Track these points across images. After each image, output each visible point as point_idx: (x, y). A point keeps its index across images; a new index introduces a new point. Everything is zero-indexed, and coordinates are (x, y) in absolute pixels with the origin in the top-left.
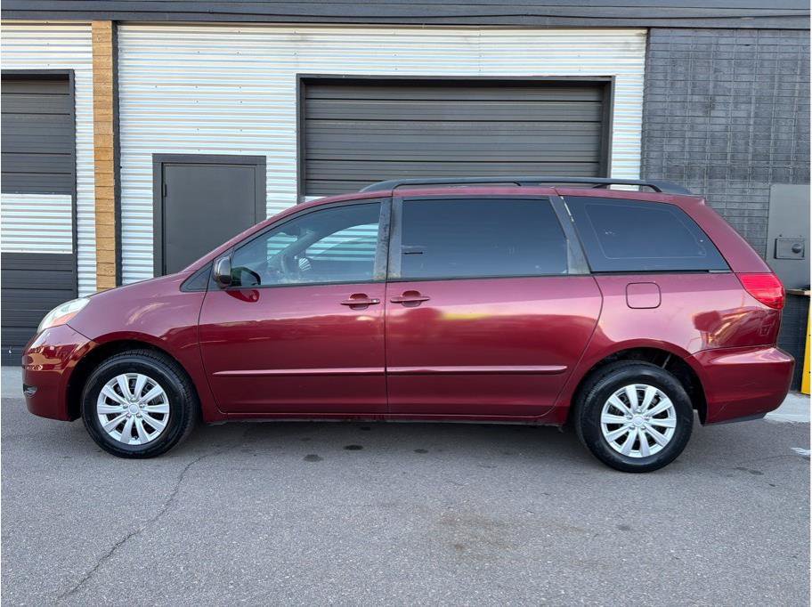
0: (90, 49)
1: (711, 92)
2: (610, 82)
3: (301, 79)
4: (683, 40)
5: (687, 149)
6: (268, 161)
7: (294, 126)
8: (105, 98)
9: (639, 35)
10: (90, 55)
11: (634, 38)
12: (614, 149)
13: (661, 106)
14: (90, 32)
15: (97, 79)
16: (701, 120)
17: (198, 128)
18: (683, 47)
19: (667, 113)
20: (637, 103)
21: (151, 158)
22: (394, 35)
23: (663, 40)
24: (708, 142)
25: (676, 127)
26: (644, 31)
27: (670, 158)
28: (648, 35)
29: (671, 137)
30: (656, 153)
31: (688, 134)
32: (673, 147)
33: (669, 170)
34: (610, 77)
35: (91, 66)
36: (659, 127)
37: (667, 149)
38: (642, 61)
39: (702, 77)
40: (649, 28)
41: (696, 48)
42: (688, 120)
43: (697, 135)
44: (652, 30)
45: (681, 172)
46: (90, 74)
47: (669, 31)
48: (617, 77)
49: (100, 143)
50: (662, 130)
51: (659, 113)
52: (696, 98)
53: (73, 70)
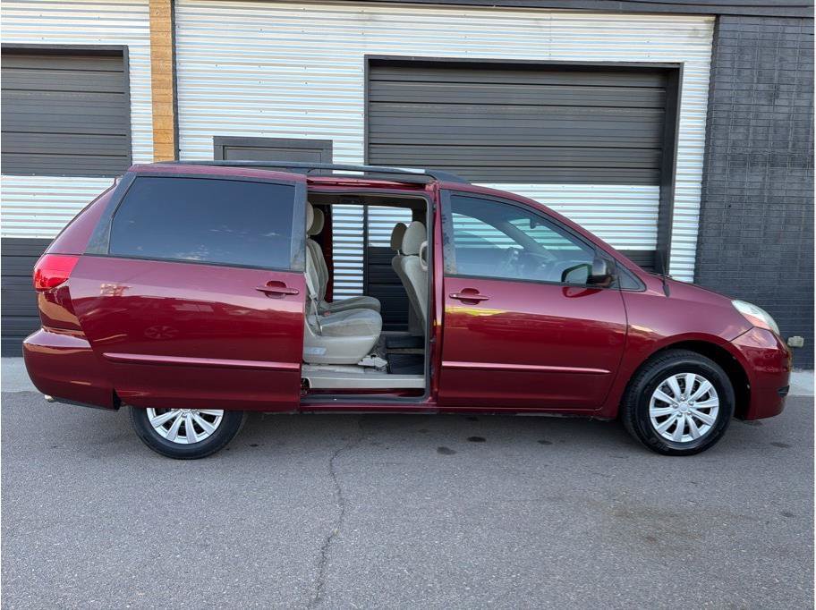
0: (148, 24)
1: (775, 81)
2: (678, 69)
3: (370, 60)
4: (751, 28)
5: (751, 137)
6: (334, 145)
7: (362, 109)
8: (163, 77)
9: (707, 22)
10: (148, 31)
11: (702, 24)
12: (681, 136)
13: (727, 94)
14: (147, 5)
15: (155, 57)
16: (766, 108)
17: (261, 110)
18: (751, 36)
19: (733, 101)
20: (703, 90)
21: (211, 141)
22: (465, 16)
23: (732, 28)
24: (771, 131)
25: (741, 115)
26: (713, 18)
27: (734, 146)
28: (717, 23)
29: (736, 126)
30: (721, 141)
31: (753, 122)
32: (737, 135)
33: (733, 158)
34: (679, 63)
35: (148, 42)
36: (725, 115)
37: (732, 137)
38: (709, 48)
39: (768, 66)
40: (718, 16)
41: (763, 36)
42: (753, 109)
43: (761, 123)
44: (721, 18)
45: (745, 159)
46: (148, 51)
47: (738, 18)
48: (686, 64)
49: (160, 125)
50: (728, 118)
51: (726, 101)
52: (761, 87)
53: (127, 46)
